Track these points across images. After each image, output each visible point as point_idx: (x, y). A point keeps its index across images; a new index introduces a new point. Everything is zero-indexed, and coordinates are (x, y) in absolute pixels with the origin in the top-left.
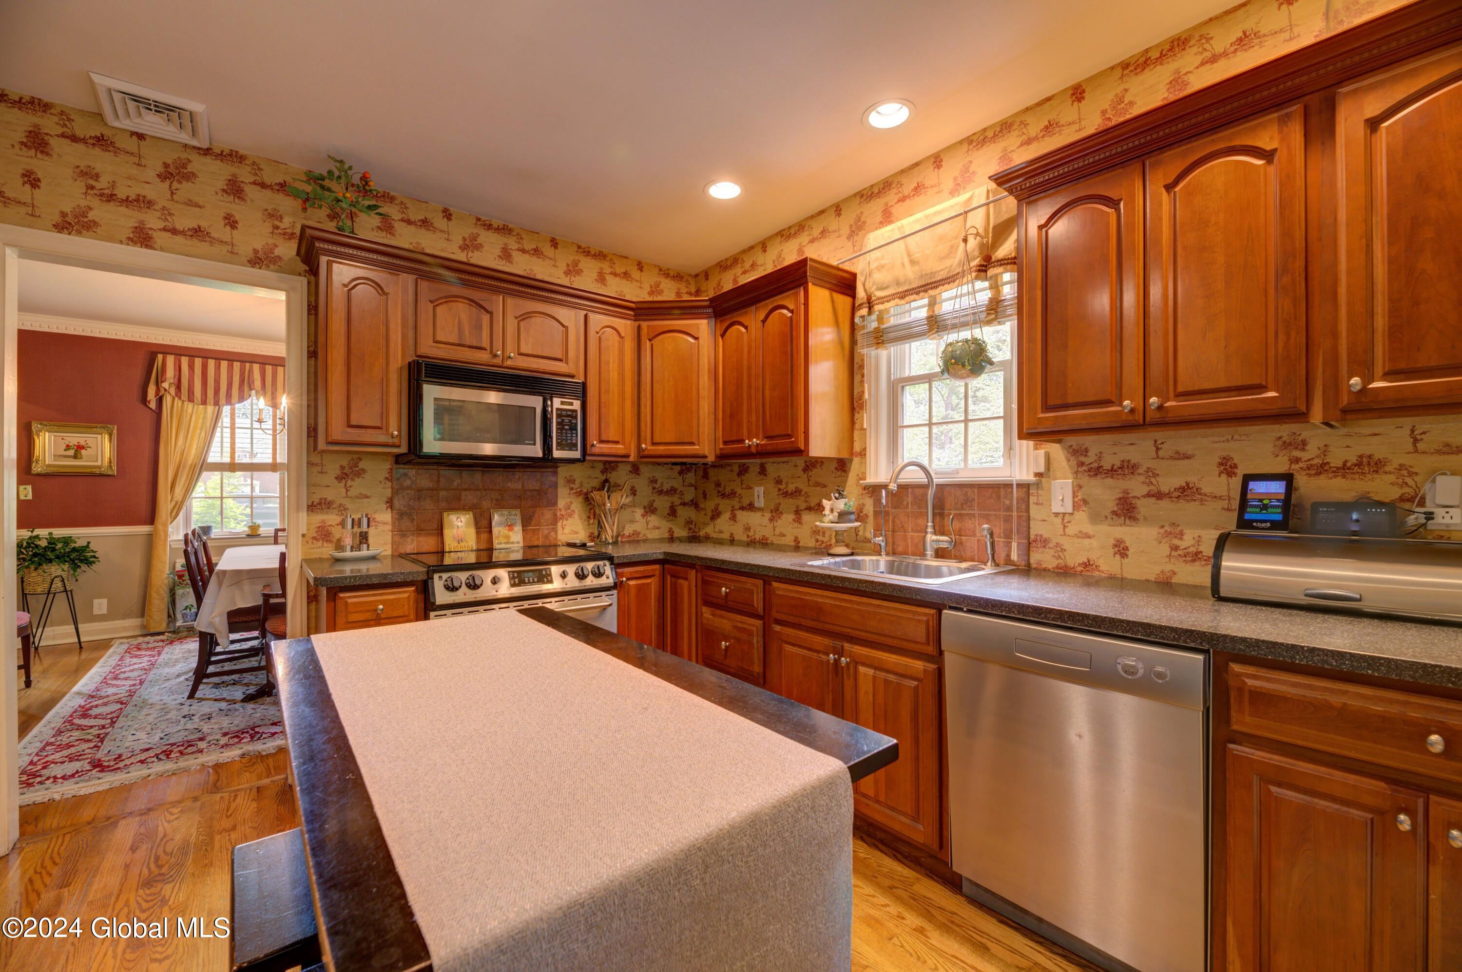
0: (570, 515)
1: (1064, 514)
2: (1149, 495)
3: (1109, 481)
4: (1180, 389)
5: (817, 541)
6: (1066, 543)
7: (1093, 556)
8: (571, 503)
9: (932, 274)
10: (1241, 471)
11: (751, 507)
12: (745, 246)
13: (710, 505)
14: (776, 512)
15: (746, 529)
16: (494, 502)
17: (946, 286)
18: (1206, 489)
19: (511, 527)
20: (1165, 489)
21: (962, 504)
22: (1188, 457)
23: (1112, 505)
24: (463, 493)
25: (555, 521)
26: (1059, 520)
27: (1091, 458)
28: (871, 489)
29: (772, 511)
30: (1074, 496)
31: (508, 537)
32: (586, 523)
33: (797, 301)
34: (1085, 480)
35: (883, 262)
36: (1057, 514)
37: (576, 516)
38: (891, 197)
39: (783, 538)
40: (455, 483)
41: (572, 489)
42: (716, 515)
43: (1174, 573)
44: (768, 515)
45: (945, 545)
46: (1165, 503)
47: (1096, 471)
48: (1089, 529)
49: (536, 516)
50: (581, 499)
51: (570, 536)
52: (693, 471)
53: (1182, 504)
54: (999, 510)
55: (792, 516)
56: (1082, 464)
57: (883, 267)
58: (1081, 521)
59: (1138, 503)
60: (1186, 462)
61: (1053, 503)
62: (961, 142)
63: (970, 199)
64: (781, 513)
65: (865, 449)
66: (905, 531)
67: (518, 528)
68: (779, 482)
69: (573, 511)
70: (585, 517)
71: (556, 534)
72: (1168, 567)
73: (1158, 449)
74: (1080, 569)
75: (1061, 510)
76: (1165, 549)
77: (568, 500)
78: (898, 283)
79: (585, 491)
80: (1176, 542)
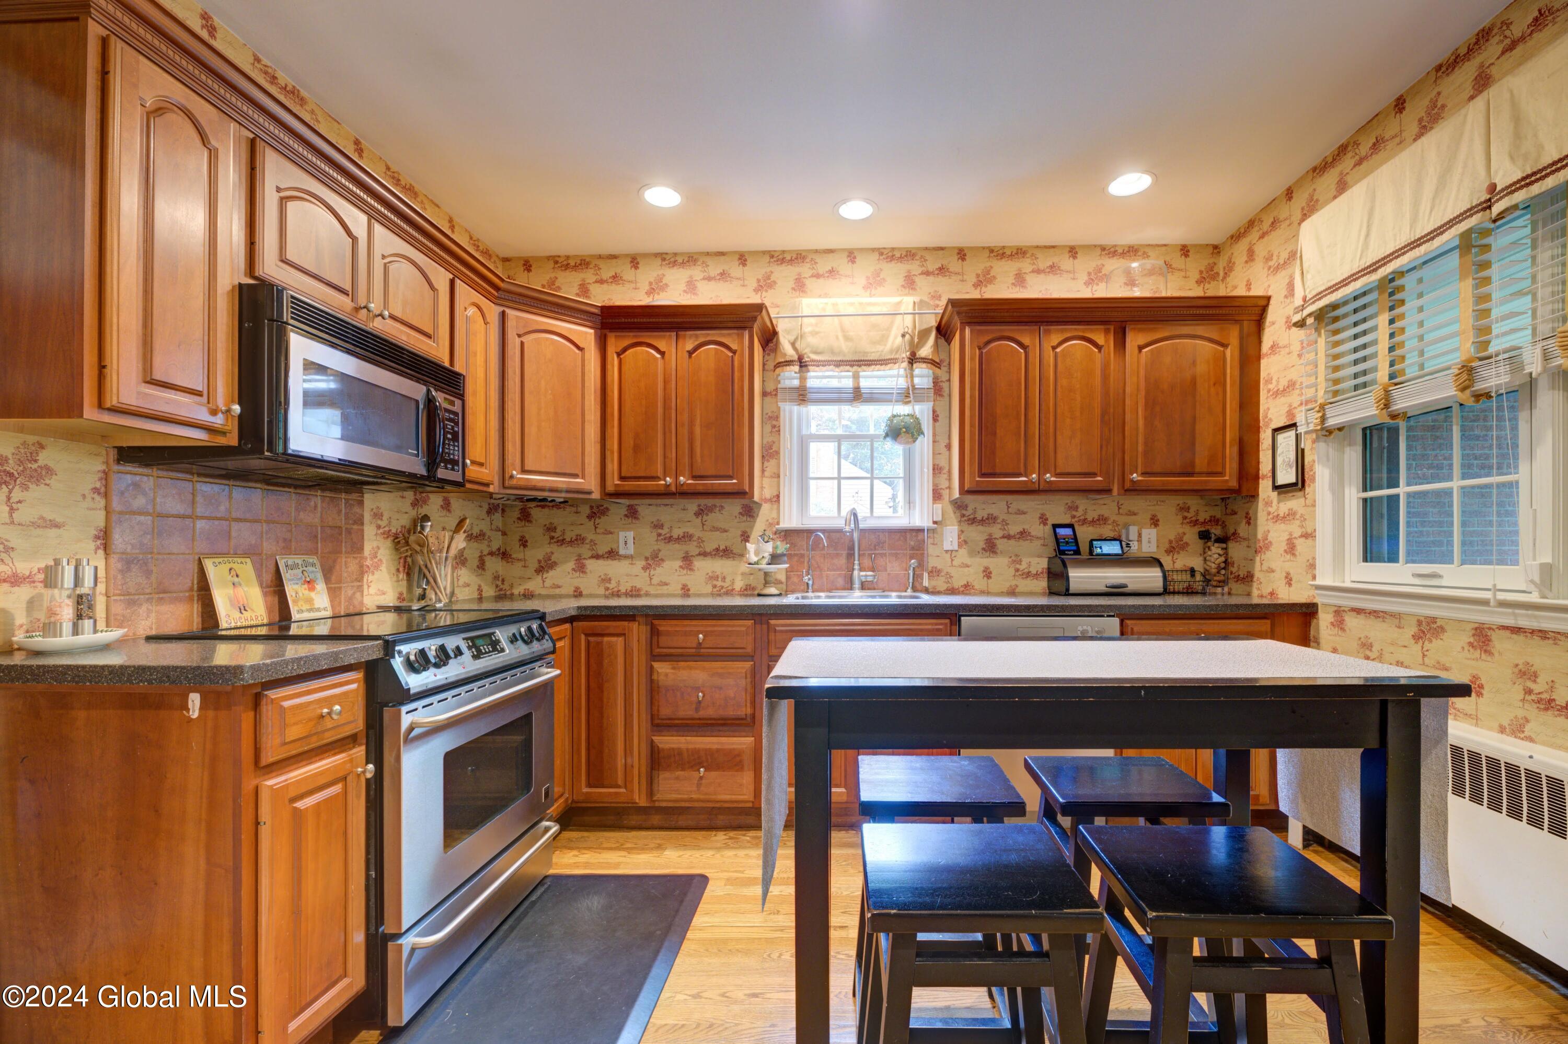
0: (377, 567)
1: (952, 551)
2: (1003, 537)
3: (980, 528)
4: (1058, 471)
5: (715, 586)
6: (953, 571)
7: (970, 580)
8: (378, 548)
9: (866, 353)
10: (1050, 522)
11: (612, 554)
12: (605, 251)
13: (535, 554)
14: (654, 560)
15: (603, 580)
16: (282, 544)
17: (878, 367)
18: (1033, 533)
19: (310, 583)
20: (1012, 533)
21: (875, 546)
22: (1024, 513)
23: (982, 544)
24: (235, 526)
25: (362, 571)
26: (948, 555)
27: (968, 512)
28: (783, 534)
29: (647, 559)
30: (959, 538)
31: (310, 601)
32: (395, 578)
33: (741, 343)
34: (965, 527)
35: (817, 329)
36: (947, 551)
37: (383, 568)
38: (805, 270)
39: (665, 587)
40: (222, 508)
41: (379, 527)
42: (545, 566)
43: (1017, 586)
44: (641, 563)
45: (870, 579)
46: (1012, 542)
47: (973, 521)
48: (968, 561)
49: (337, 567)
50: (389, 543)
51: (376, 598)
52: (500, 511)
53: (1021, 542)
54: (906, 549)
55: (678, 563)
56: (963, 516)
57: (817, 333)
58: (963, 556)
59: (998, 542)
60: (1023, 516)
61: (945, 543)
62: (873, 250)
63: (899, 303)
64: (662, 560)
65: (778, 496)
66: (821, 570)
67: (321, 586)
68: (658, 526)
69: (381, 560)
70: (393, 570)
71: (362, 596)
72: (1014, 583)
73: (1008, 507)
74: (962, 589)
75: (950, 548)
76: (1012, 571)
77: (375, 544)
78: (833, 352)
79: (394, 531)
80: (1018, 566)
